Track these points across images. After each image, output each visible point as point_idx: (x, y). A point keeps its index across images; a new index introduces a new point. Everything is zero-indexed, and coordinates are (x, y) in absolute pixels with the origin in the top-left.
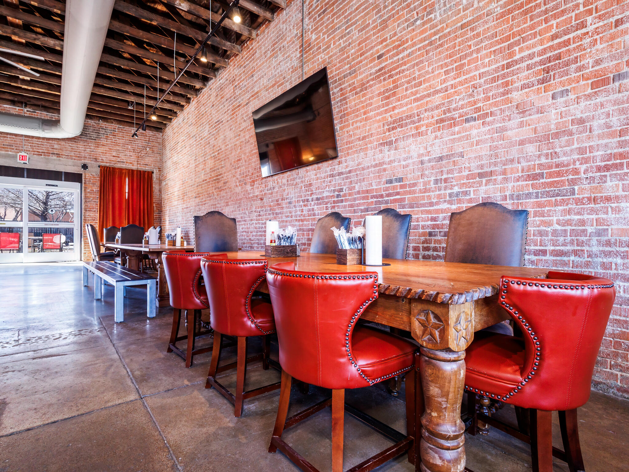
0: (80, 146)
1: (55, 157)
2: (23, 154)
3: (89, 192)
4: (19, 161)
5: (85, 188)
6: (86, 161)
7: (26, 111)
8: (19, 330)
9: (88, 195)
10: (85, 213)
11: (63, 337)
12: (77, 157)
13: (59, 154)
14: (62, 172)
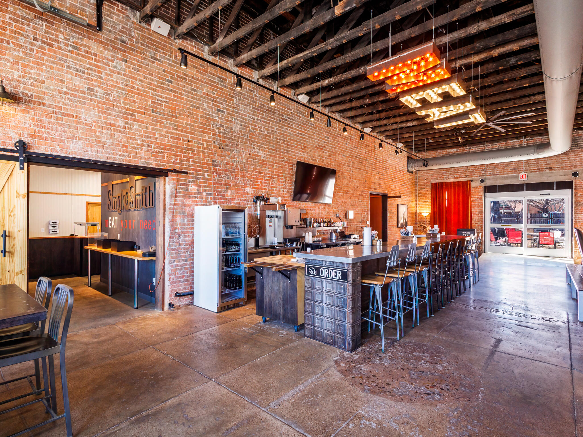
0: (572, 157)
1: (548, 171)
2: (523, 173)
3: (579, 197)
4: (520, 179)
5: (576, 193)
6: (576, 169)
7: (525, 141)
8: (513, 306)
9: (579, 199)
10: (575, 216)
11: (537, 319)
12: (567, 167)
13: (551, 168)
14: (554, 182)
